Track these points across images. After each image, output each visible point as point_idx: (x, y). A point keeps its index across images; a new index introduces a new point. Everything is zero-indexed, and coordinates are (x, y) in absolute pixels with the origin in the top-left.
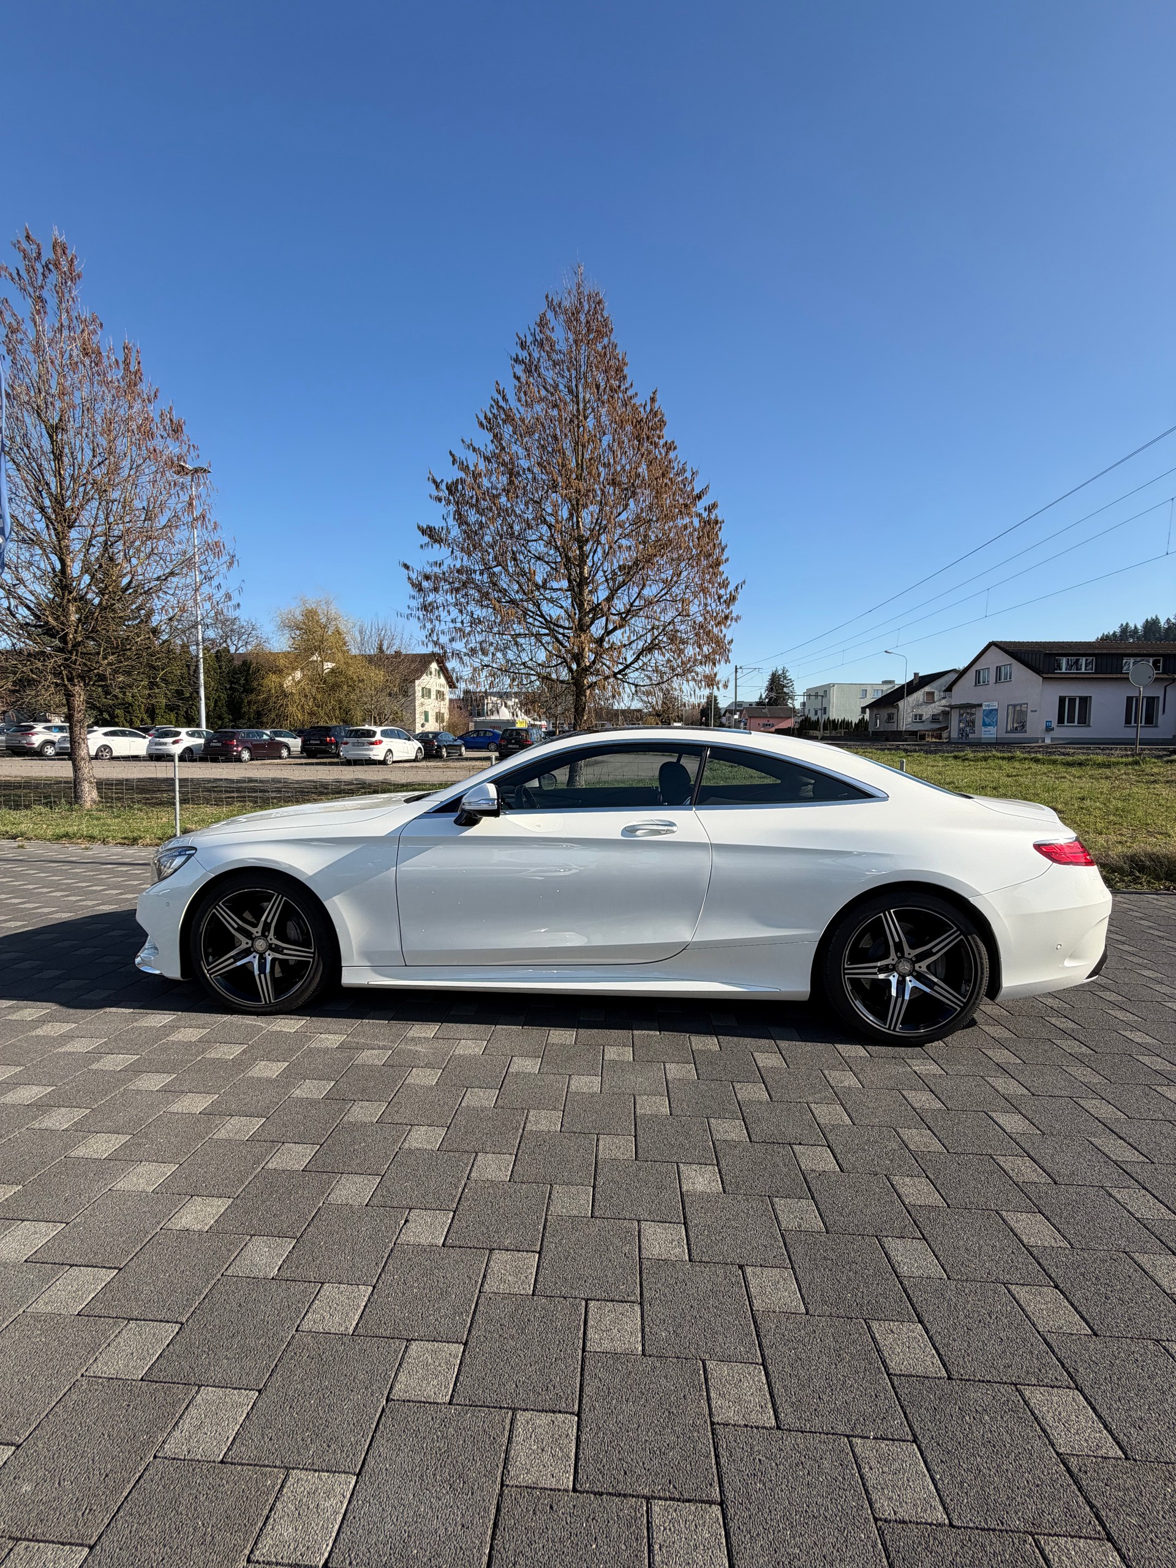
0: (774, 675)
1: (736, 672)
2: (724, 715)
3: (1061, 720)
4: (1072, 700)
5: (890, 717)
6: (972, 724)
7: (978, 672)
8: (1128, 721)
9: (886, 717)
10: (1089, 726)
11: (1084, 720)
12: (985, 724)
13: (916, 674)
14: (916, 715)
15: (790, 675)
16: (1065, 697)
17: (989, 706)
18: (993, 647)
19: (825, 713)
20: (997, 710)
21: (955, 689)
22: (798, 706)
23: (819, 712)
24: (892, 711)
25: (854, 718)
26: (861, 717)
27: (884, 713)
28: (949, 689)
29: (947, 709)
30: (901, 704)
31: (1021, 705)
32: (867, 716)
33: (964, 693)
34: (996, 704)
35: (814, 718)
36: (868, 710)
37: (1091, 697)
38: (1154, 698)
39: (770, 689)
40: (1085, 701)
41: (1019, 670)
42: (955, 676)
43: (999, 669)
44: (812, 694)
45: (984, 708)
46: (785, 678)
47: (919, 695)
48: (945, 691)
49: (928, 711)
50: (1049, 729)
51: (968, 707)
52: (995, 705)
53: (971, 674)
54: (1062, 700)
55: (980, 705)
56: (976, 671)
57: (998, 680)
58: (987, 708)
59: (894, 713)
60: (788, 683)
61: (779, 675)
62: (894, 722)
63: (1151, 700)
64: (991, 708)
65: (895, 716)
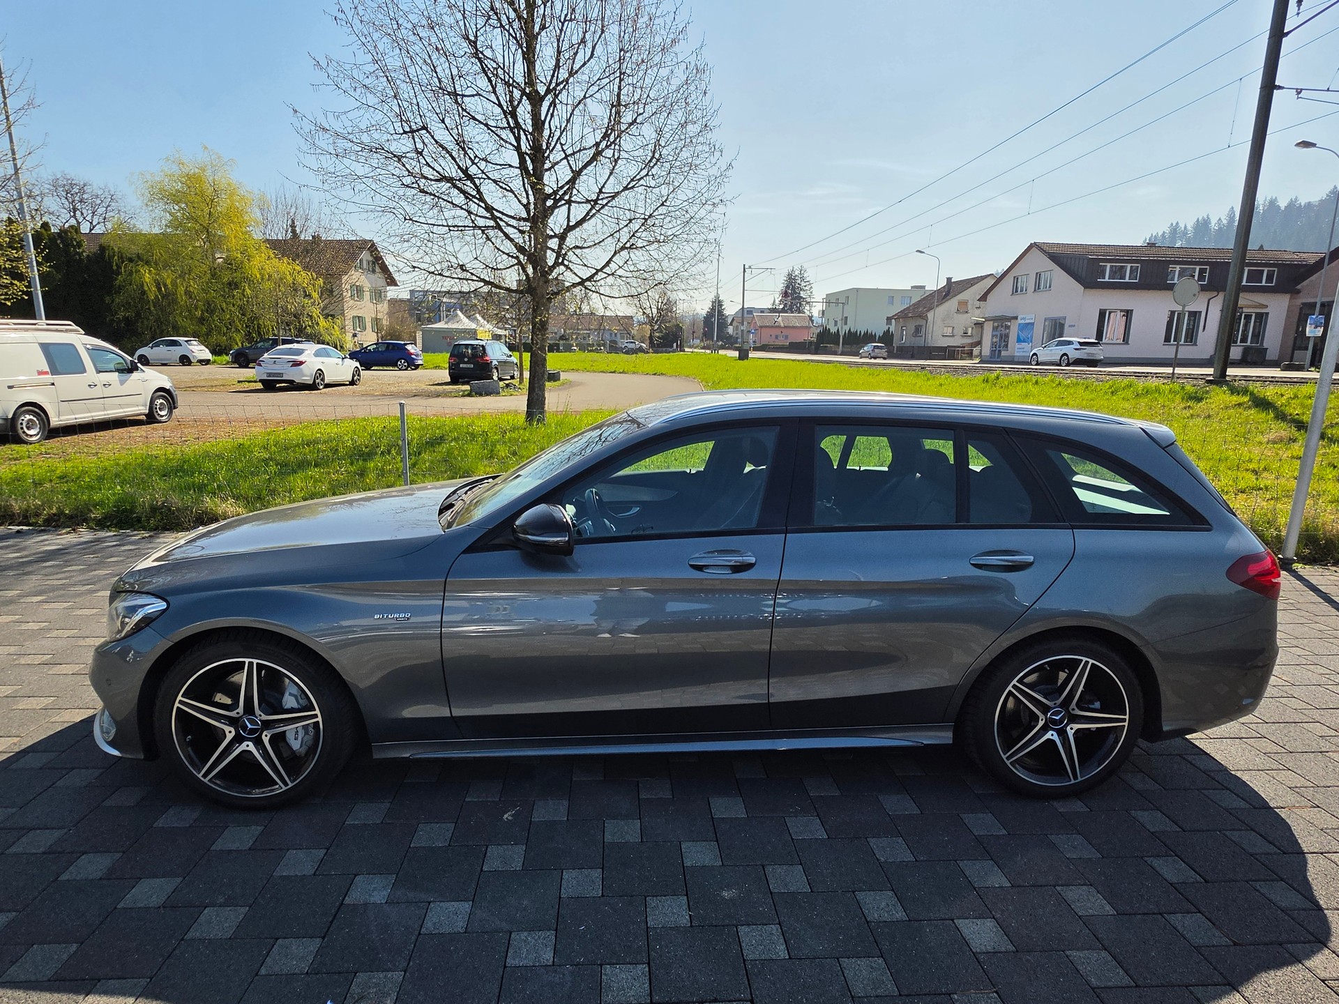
0: (790, 275)
1: (744, 271)
2: (731, 324)
3: (1099, 337)
4: (1113, 313)
5: (918, 330)
6: (1004, 338)
7: (1016, 279)
8: (1167, 339)
9: (913, 329)
10: (1128, 343)
11: (1124, 337)
12: (1019, 340)
13: (949, 279)
14: (946, 328)
15: (809, 276)
16: (1105, 310)
17: (1025, 318)
18: (1034, 250)
19: (846, 324)
20: (1033, 324)
21: (990, 297)
22: (816, 314)
23: (839, 323)
24: (922, 322)
25: (878, 327)
26: (886, 328)
27: (912, 324)
28: (984, 298)
29: (981, 321)
30: (930, 315)
31: (1058, 319)
32: (893, 328)
33: (1001, 303)
34: (1033, 316)
35: (833, 330)
36: (894, 320)
37: (1132, 310)
38: (1196, 312)
39: (785, 294)
40: (1128, 314)
41: (1060, 278)
42: (991, 282)
43: (1038, 275)
44: (832, 300)
45: (1020, 321)
46: (802, 279)
47: (952, 304)
48: (980, 300)
49: (961, 323)
51: (1002, 322)
52: (1031, 318)
53: (1008, 282)
54: (1102, 313)
55: (1016, 318)
56: (1014, 277)
57: (1037, 288)
58: (1023, 321)
59: (922, 326)
60: (805, 286)
61: (796, 276)
62: (922, 336)
63: (1194, 315)
64: (1027, 321)
65: (923, 330)
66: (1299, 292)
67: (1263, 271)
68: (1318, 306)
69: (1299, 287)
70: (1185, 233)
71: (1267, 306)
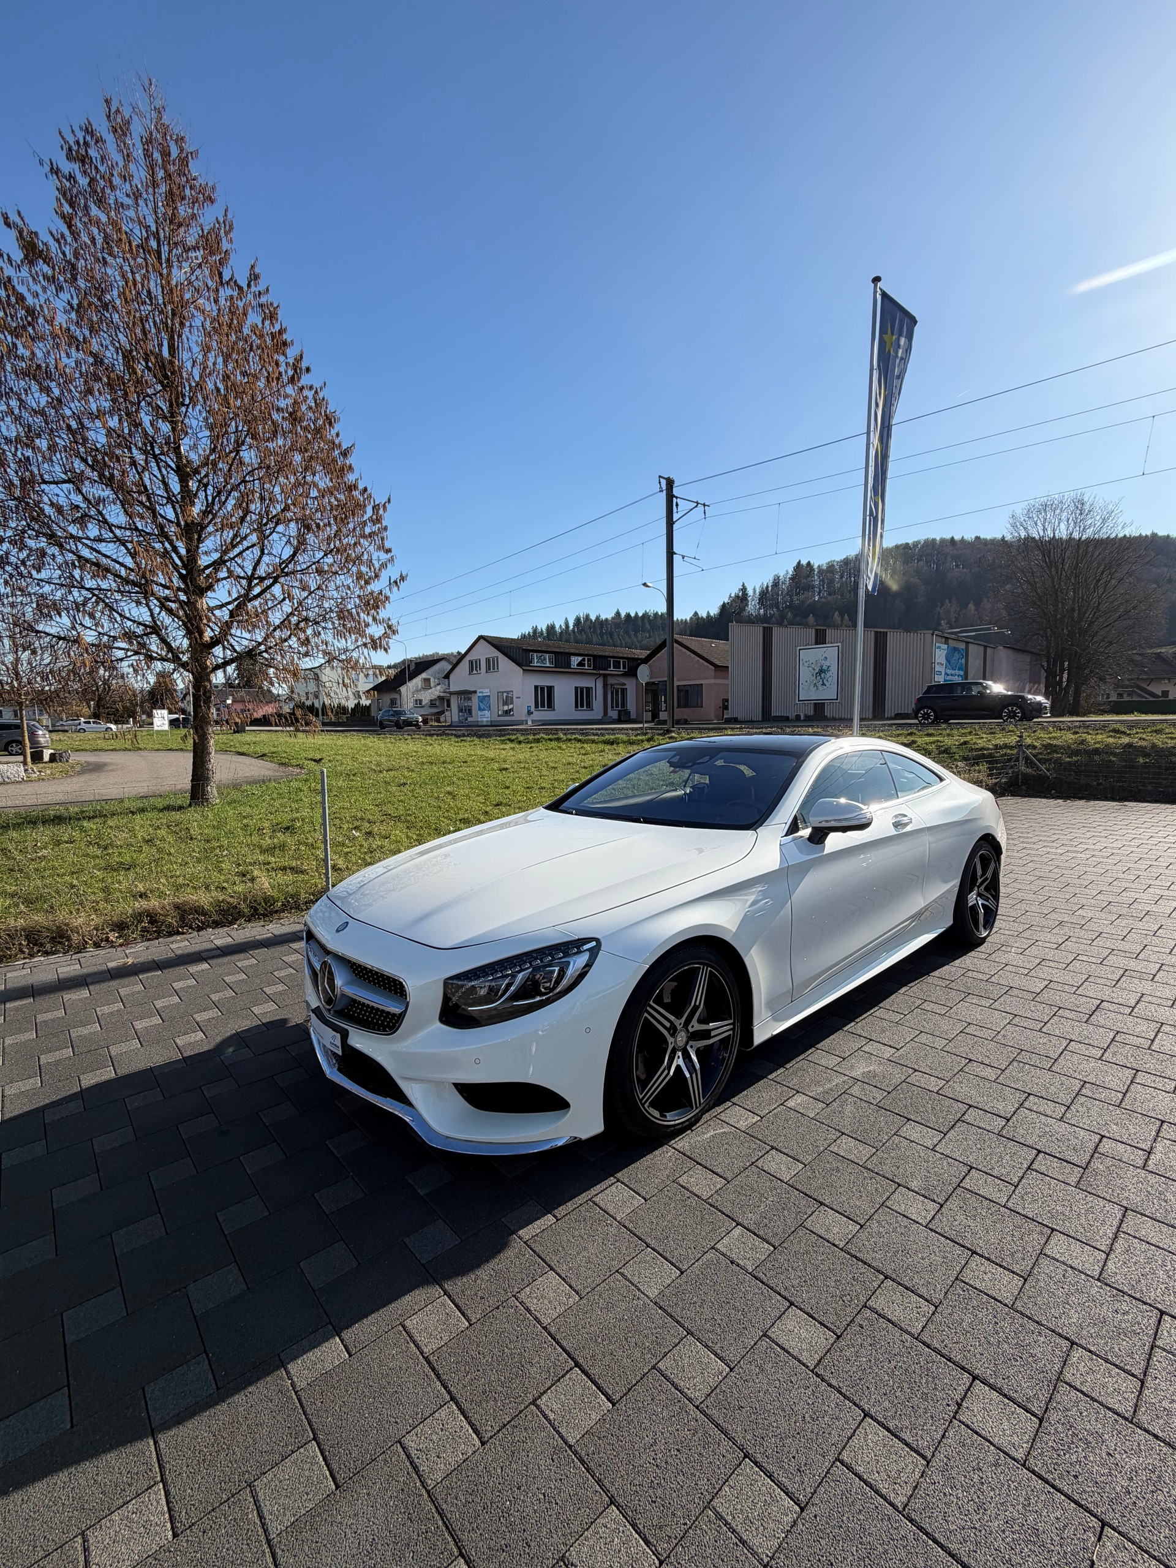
3: (536, 706)
4: (542, 689)
5: (393, 702)
6: (470, 711)
7: (471, 662)
8: (576, 706)
9: (389, 702)
10: (554, 710)
11: (551, 705)
12: (480, 709)
14: (416, 700)
16: (538, 687)
17: (482, 692)
18: (482, 640)
20: (489, 696)
21: (452, 676)
24: (396, 696)
25: (350, 702)
27: (386, 699)
28: (448, 674)
29: (447, 695)
30: (403, 689)
31: (508, 692)
33: (461, 680)
34: (488, 690)
37: (554, 687)
38: (589, 688)
40: (550, 689)
41: (503, 662)
42: (454, 660)
43: (487, 659)
45: (478, 694)
47: (417, 681)
48: (444, 676)
49: (427, 696)
50: (530, 713)
51: (466, 694)
52: (486, 692)
53: (467, 661)
54: (536, 689)
55: (475, 692)
56: (471, 658)
57: (488, 669)
58: (481, 695)
59: (397, 699)
63: (589, 690)
64: (484, 694)
65: (398, 702)
67: (620, 661)
71: (625, 684)
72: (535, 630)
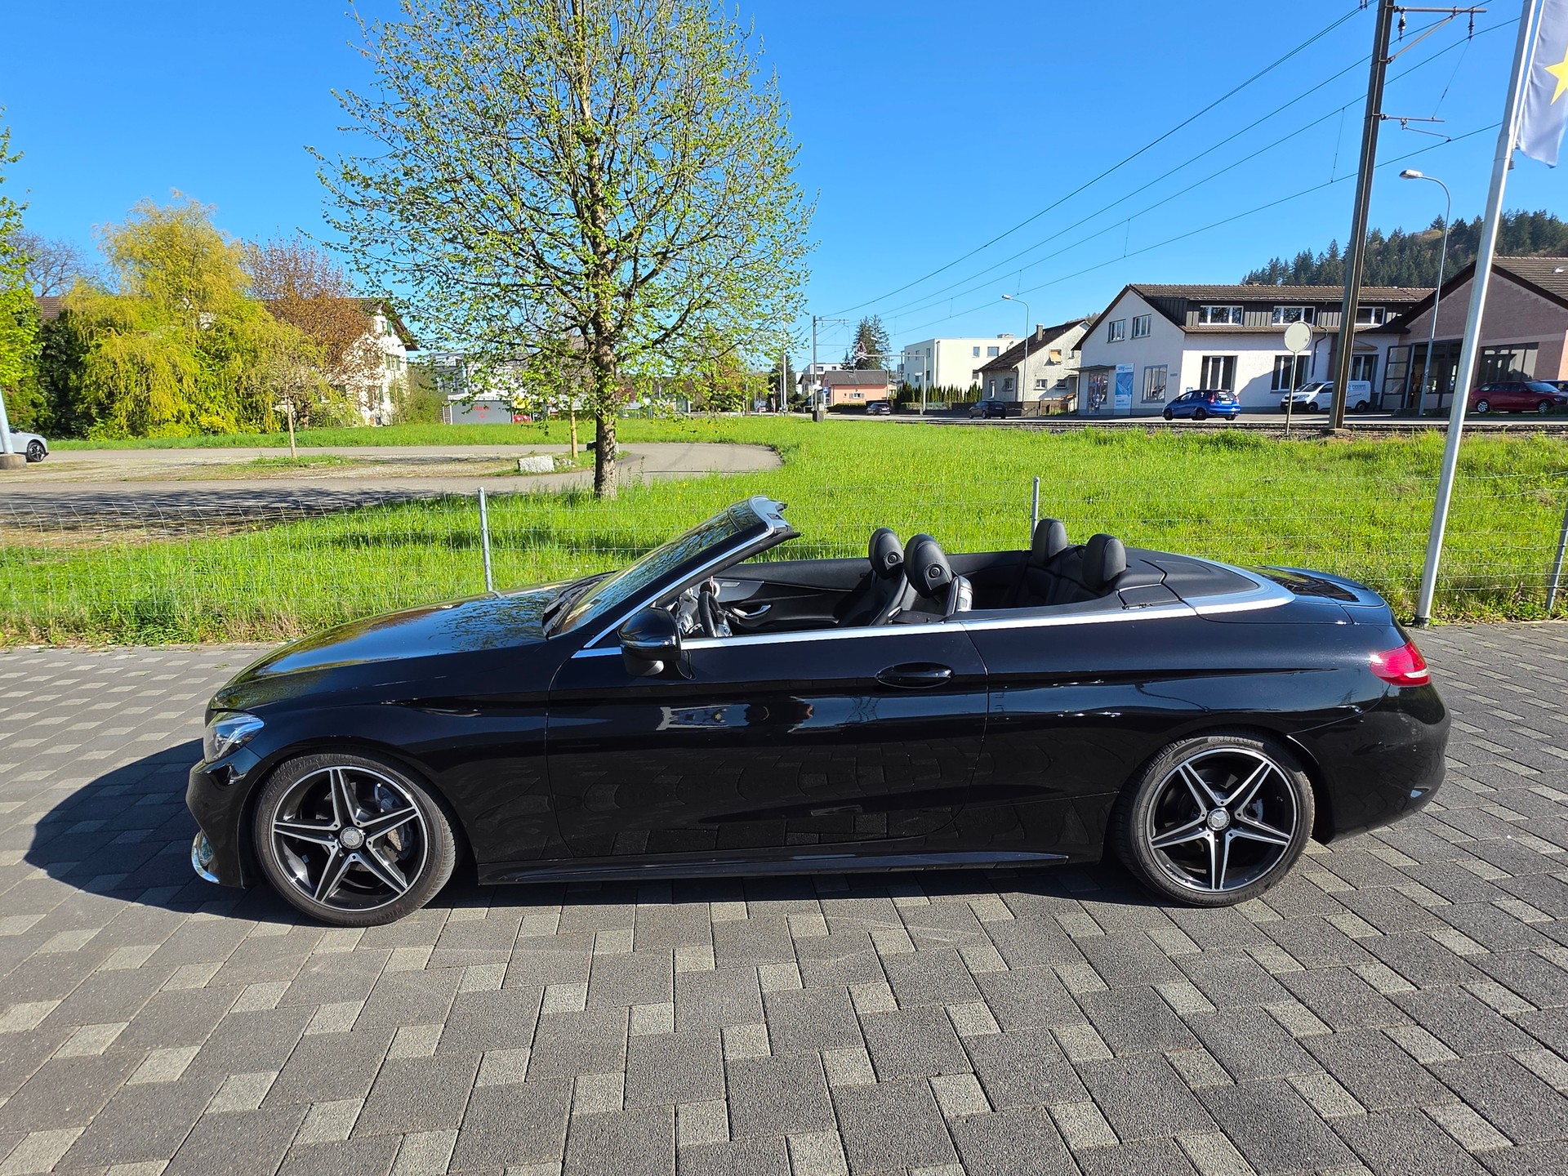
0: (862, 327)
2: (800, 382)
3: (1203, 386)
4: (1216, 360)
5: (1008, 383)
6: (1102, 389)
7: (1112, 325)
8: (1275, 386)
9: (1003, 383)
12: (1118, 392)
13: (1038, 327)
14: (1038, 381)
15: (885, 326)
16: (1208, 357)
17: (1122, 368)
18: (1130, 293)
19: (928, 379)
20: (1132, 374)
21: (1084, 346)
22: (893, 367)
23: (921, 377)
24: (1013, 374)
25: (964, 383)
26: (972, 383)
27: (1001, 378)
28: (1078, 347)
29: (1077, 373)
30: (1020, 365)
31: (1159, 368)
32: (980, 383)
33: (1097, 351)
34: (1132, 365)
35: (915, 386)
36: (981, 374)
37: (1236, 357)
38: (1304, 357)
39: (858, 346)
40: (1230, 362)
41: (1159, 322)
42: (1089, 325)
43: (1136, 320)
45: (1117, 371)
46: (877, 330)
47: (1043, 354)
48: (1073, 349)
49: (1055, 375)
51: (1098, 372)
52: (1129, 367)
53: (1105, 325)
54: (1205, 360)
55: (1113, 368)
56: (1110, 323)
57: (1135, 333)
58: (1121, 371)
59: (1012, 379)
60: (880, 338)
61: (870, 327)
62: (1012, 390)
63: (1302, 360)
64: (1126, 371)
65: (1014, 383)
66: (1408, 332)
67: (1371, 310)
68: (1430, 347)
69: (1408, 327)
70: (1285, 269)
71: (1376, 348)
72: (1274, 266)
